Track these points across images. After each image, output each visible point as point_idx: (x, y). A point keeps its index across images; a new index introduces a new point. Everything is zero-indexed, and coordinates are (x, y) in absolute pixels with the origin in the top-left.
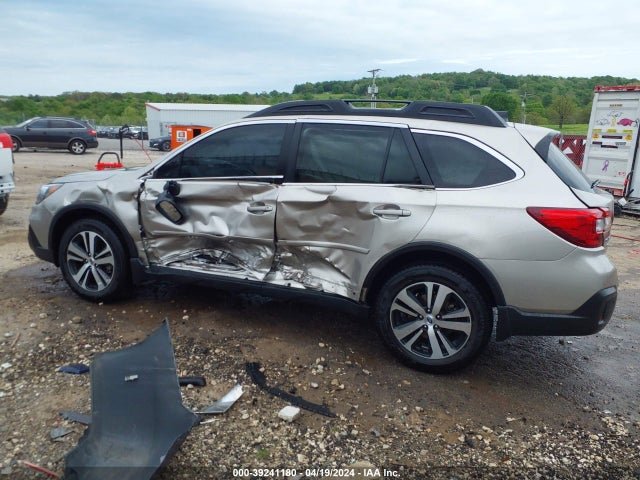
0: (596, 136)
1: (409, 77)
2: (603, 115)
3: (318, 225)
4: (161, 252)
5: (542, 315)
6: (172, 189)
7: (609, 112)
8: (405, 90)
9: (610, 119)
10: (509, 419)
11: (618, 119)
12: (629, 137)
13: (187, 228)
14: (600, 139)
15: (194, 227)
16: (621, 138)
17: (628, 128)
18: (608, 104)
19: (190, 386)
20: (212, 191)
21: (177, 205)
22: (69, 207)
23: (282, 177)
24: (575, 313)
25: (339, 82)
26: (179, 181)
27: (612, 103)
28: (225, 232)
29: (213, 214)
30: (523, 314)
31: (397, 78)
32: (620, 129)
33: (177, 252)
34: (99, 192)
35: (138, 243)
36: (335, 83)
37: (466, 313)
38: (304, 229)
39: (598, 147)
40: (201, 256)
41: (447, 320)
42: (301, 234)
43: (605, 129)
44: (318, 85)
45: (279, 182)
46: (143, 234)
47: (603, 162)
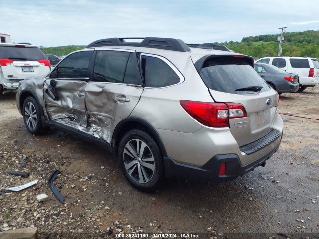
1: (313, 31)
3: (101, 104)
4: (53, 113)
5: (186, 166)
6: (53, 84)
8: (309, 39)
10: (151, 224)
13: (59, 103)
15: (61, 102)
19: (20, 176)
20: (66, 85)
21: (56, 92)
22: (24, 90)
23: (88, 78)
24: (203, 167)
25: (269, 36)
26: (56, 79)
28: (71, 106)
29: (68, 96)
30: (176, 163)
31: (305, 32)
33: (60, 114)
34: (33, 84)
35: (44, 108)
36: (266, 36)
37: (152, 159)
38: (96, 106)
40: (69, 117)
41: (145, 162)
42: (95, 108)
44: (256, 37)
45: (87, 81)
46: (46, 105)
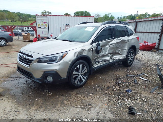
0: (39, 26)
2: (39, 21)
7: (40, 20)
9: (41, 22)
11: (43, 22)
12: (46, 26)
14: (40, 27)
16: (45, 26)
17: (46, 24)
18: (40, 19)
23: (114, 37)
27: (41, 18)
29: (103, 49)
32: (44, 24)
34: (82, 51)
38: (117, 48)
39: (40, 29)
43: (41, 24)
47: (42, 32)
